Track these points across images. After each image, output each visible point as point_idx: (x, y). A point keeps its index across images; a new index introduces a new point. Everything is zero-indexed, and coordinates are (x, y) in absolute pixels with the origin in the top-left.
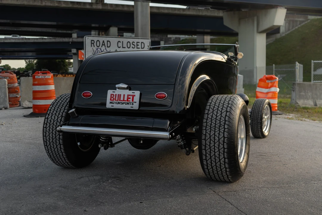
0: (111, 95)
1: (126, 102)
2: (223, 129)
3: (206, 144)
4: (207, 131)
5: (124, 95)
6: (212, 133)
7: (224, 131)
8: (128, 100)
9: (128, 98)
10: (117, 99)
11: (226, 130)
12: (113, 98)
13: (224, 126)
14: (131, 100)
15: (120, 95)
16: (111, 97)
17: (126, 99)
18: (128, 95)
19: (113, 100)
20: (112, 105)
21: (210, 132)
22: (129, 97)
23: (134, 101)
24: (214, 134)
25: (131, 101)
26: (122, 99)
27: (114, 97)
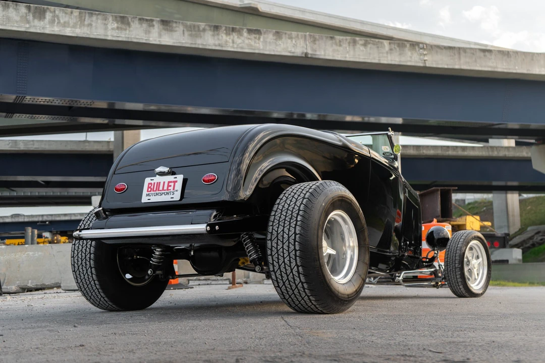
0: (149, 184)
1: (166, 191)
2: (295, 222)
3: (272, 246)
4: (274, 227)
5: (164, 182)
6: (281, 228)
7: (296, 225)
8: (168, 190)
9: (169, 186)
10: (155, 190)
11: (299, 223)
12: (151, 189)
13: (297, 217)
14: (171, 188)
15: (160, 183)
16: (149, 187)
17: (165, 188)
18: (169, 182)
19: (150, 191)
20: (149, 198)
21: (278, 228)
22: (170, 184)
23: (176, 189)
24: (283, 230)
25: (172, 190)
26: (161, 188)
27: (152, 187)
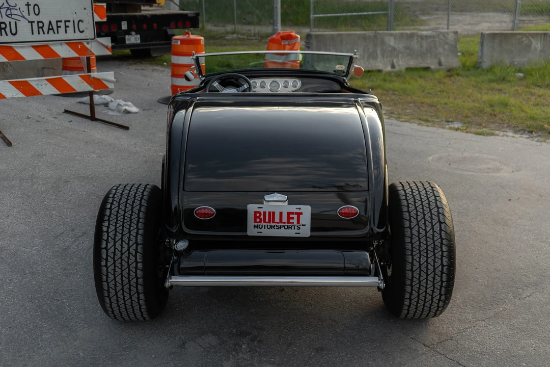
0: (256, 213)
1: (286, 224)
2: (440, 253)
3: (413, 277)
4: (415, 257)
5: (281, 214)
6: (423, 259)
7: (442, 256)
8: (288, 222)
9: (289, 218)
10: (267, 220)
11: (445, 254)
12: (261, 219)
13: (441, 247)
14: (295, 221)
15: (274, 213)
16: (256, 217)
17: (285, 219)
18: (289, 214)
19: (260, 222)
20: (259, 230)
21: (420, 258)
22: (291, 216)
23: (301, 222)
24: (427, 261)
25: (295, 223)
26: (277, 219)
27: (262, 217)
